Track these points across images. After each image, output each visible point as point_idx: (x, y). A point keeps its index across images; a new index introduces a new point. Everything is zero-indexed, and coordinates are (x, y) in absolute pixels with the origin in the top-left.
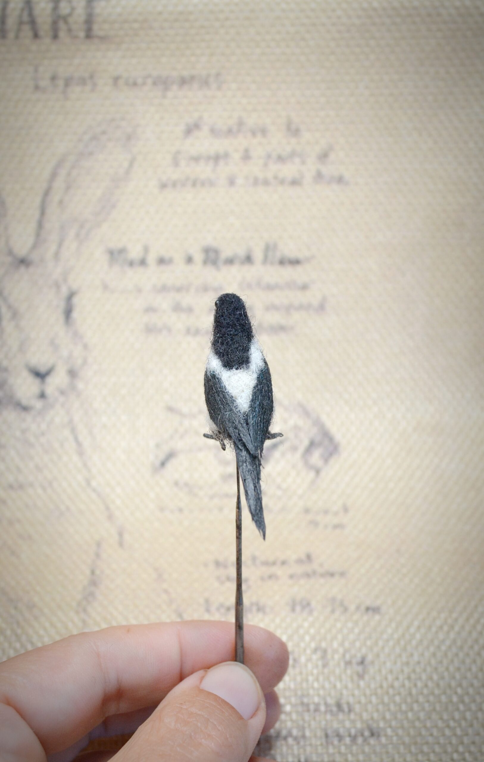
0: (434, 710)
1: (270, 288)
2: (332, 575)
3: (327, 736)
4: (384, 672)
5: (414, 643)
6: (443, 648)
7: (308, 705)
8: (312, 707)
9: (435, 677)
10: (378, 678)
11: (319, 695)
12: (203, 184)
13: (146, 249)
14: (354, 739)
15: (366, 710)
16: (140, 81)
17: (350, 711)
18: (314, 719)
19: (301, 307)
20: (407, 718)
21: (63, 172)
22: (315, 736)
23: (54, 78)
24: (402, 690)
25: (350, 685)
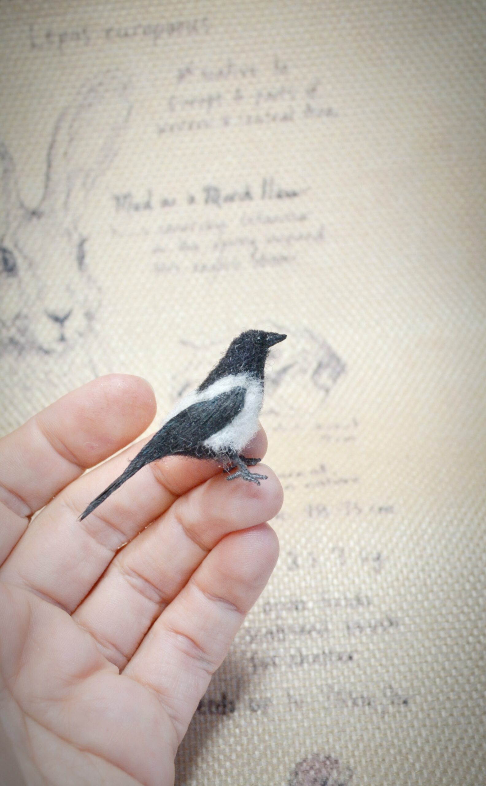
0: (449, 598)
1: (270, 221)
2: (346, 481)
3: (348, 628)
4: (399, 566)
5: (426, 537)
6: (454, 540)
7: (329, 600)
8: (333, 602)
9: (448, 567)
10: (394, 572)
11: (339, 591)
12: (199, 127)
13: (150, 193)
14: (374, 629)
15: (385, 602)
16: (131, 32)
17: (369, 604)
18: (336, 613)
19: (301, 237)
20: (423, 607)
21: (65, 125)
22: (338, 628)
23: (48, 35)
24: (417, 581)
25: (368, 580)
